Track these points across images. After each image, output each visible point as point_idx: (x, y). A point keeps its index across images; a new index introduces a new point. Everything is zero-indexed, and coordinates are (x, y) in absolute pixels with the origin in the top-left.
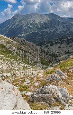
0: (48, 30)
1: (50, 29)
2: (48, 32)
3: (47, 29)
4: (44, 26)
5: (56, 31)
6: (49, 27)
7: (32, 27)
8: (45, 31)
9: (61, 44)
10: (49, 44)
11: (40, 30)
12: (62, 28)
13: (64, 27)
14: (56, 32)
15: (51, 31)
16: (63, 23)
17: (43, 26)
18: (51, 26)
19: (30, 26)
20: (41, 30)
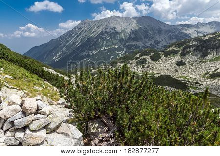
0: (141, 43)
1: (144, 41)
2: (140, 46)
3: (138, 41)
4: (133, 36)
5: (156, 45)
6: (142, 39)
7: (109, 38)
8: (135, 45)
9: (183, 54)
10: (147, 57)
11: (125, 44)
12: (167, 39)
13: (170, 38)
14: (156, 47)
15: (145, 45)
16: (169, 31)
17: (130, 37)
18: (146, 36)
19: (106, 38)
20: (127, 44)
